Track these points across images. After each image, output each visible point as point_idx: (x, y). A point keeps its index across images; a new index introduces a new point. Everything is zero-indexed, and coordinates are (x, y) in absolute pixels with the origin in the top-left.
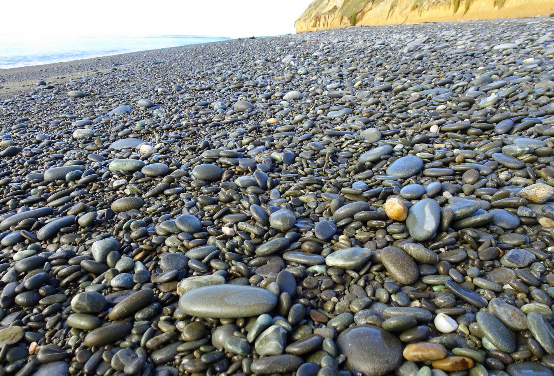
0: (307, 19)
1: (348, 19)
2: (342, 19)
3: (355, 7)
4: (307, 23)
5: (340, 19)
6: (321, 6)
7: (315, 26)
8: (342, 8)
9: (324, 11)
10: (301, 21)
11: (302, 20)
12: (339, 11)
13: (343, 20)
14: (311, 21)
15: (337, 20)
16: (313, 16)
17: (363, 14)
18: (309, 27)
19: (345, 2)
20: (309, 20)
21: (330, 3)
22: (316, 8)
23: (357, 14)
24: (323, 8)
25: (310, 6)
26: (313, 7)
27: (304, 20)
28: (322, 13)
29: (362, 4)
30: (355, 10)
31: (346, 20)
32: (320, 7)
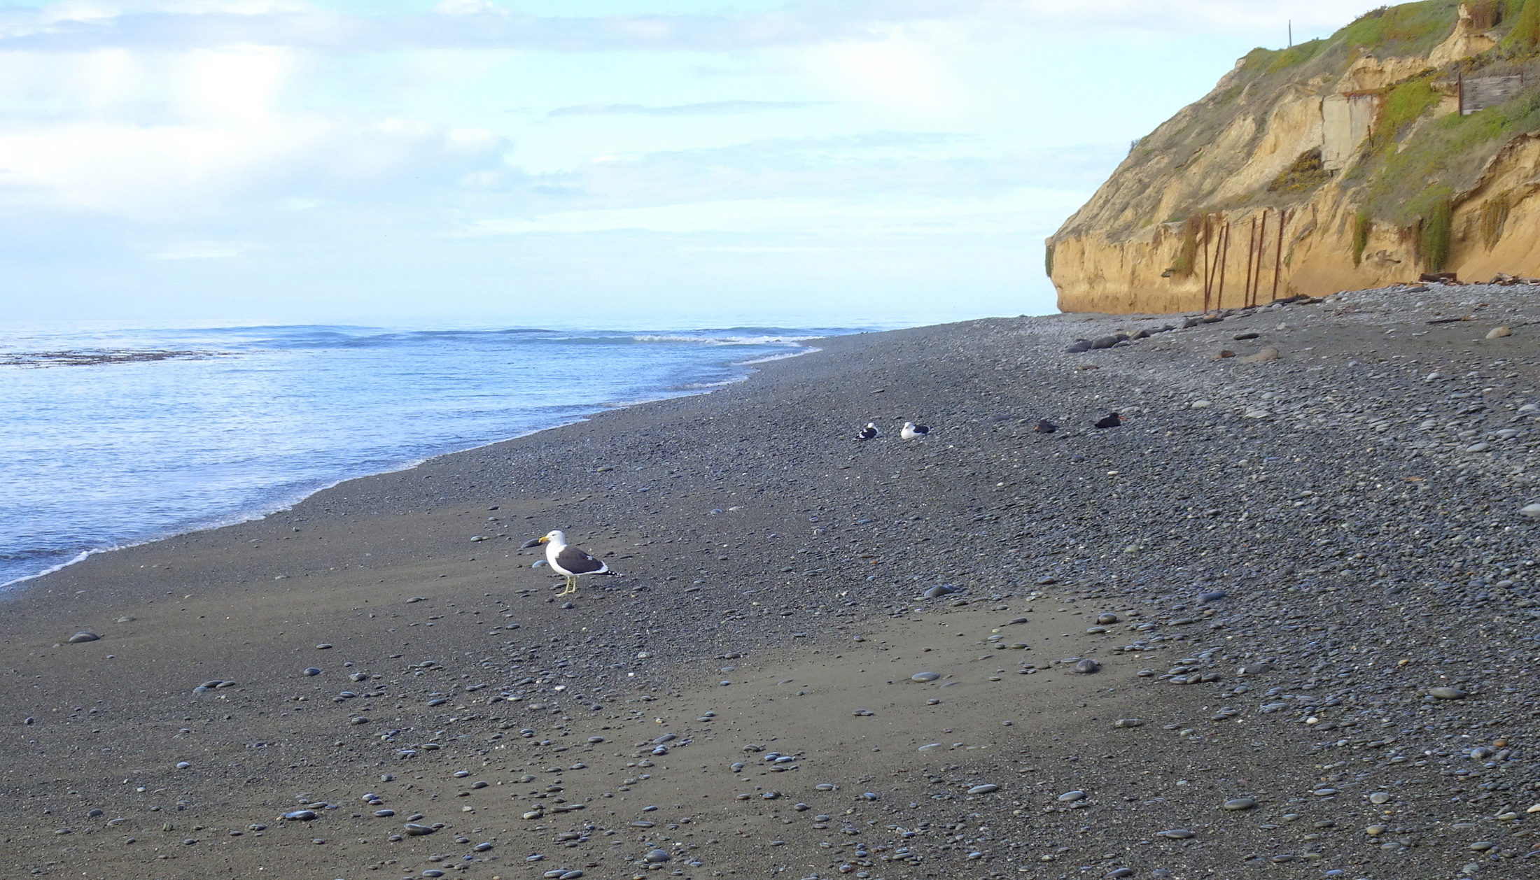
0: (1128, 227)
1: (1404, 235)
2: (1364, 233)
3: (1441, 166)
4: (1130, 254)
5: (1349, 236)
6: (1214, 154)
7: (1183, 268)
8: (1356, 175)
9: (1237, 185)
10: (1089, 243)
11: (1100, 232)
12: (1343, 188)
13: (1372, 242)
14: (1157, 241)
15: (1331, 238)
16: (1163, 214)
17: (1501, 209)
18: (1142, 272)
19: (1372, 140)
20: (1145, 234)
21: (1269, 140)
22: (1180, 168)
23: (1456, 206)
24: (1230, 169)
25: (1142, 152)
26: (1159, 162)
27: (1113, 236)
28: (1218, 198)
29: (1479, 151)
30: (1438, 186)
31: (1386, 240)
32: (1204, 162)
